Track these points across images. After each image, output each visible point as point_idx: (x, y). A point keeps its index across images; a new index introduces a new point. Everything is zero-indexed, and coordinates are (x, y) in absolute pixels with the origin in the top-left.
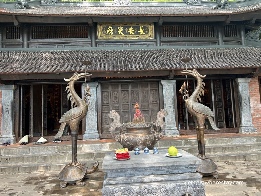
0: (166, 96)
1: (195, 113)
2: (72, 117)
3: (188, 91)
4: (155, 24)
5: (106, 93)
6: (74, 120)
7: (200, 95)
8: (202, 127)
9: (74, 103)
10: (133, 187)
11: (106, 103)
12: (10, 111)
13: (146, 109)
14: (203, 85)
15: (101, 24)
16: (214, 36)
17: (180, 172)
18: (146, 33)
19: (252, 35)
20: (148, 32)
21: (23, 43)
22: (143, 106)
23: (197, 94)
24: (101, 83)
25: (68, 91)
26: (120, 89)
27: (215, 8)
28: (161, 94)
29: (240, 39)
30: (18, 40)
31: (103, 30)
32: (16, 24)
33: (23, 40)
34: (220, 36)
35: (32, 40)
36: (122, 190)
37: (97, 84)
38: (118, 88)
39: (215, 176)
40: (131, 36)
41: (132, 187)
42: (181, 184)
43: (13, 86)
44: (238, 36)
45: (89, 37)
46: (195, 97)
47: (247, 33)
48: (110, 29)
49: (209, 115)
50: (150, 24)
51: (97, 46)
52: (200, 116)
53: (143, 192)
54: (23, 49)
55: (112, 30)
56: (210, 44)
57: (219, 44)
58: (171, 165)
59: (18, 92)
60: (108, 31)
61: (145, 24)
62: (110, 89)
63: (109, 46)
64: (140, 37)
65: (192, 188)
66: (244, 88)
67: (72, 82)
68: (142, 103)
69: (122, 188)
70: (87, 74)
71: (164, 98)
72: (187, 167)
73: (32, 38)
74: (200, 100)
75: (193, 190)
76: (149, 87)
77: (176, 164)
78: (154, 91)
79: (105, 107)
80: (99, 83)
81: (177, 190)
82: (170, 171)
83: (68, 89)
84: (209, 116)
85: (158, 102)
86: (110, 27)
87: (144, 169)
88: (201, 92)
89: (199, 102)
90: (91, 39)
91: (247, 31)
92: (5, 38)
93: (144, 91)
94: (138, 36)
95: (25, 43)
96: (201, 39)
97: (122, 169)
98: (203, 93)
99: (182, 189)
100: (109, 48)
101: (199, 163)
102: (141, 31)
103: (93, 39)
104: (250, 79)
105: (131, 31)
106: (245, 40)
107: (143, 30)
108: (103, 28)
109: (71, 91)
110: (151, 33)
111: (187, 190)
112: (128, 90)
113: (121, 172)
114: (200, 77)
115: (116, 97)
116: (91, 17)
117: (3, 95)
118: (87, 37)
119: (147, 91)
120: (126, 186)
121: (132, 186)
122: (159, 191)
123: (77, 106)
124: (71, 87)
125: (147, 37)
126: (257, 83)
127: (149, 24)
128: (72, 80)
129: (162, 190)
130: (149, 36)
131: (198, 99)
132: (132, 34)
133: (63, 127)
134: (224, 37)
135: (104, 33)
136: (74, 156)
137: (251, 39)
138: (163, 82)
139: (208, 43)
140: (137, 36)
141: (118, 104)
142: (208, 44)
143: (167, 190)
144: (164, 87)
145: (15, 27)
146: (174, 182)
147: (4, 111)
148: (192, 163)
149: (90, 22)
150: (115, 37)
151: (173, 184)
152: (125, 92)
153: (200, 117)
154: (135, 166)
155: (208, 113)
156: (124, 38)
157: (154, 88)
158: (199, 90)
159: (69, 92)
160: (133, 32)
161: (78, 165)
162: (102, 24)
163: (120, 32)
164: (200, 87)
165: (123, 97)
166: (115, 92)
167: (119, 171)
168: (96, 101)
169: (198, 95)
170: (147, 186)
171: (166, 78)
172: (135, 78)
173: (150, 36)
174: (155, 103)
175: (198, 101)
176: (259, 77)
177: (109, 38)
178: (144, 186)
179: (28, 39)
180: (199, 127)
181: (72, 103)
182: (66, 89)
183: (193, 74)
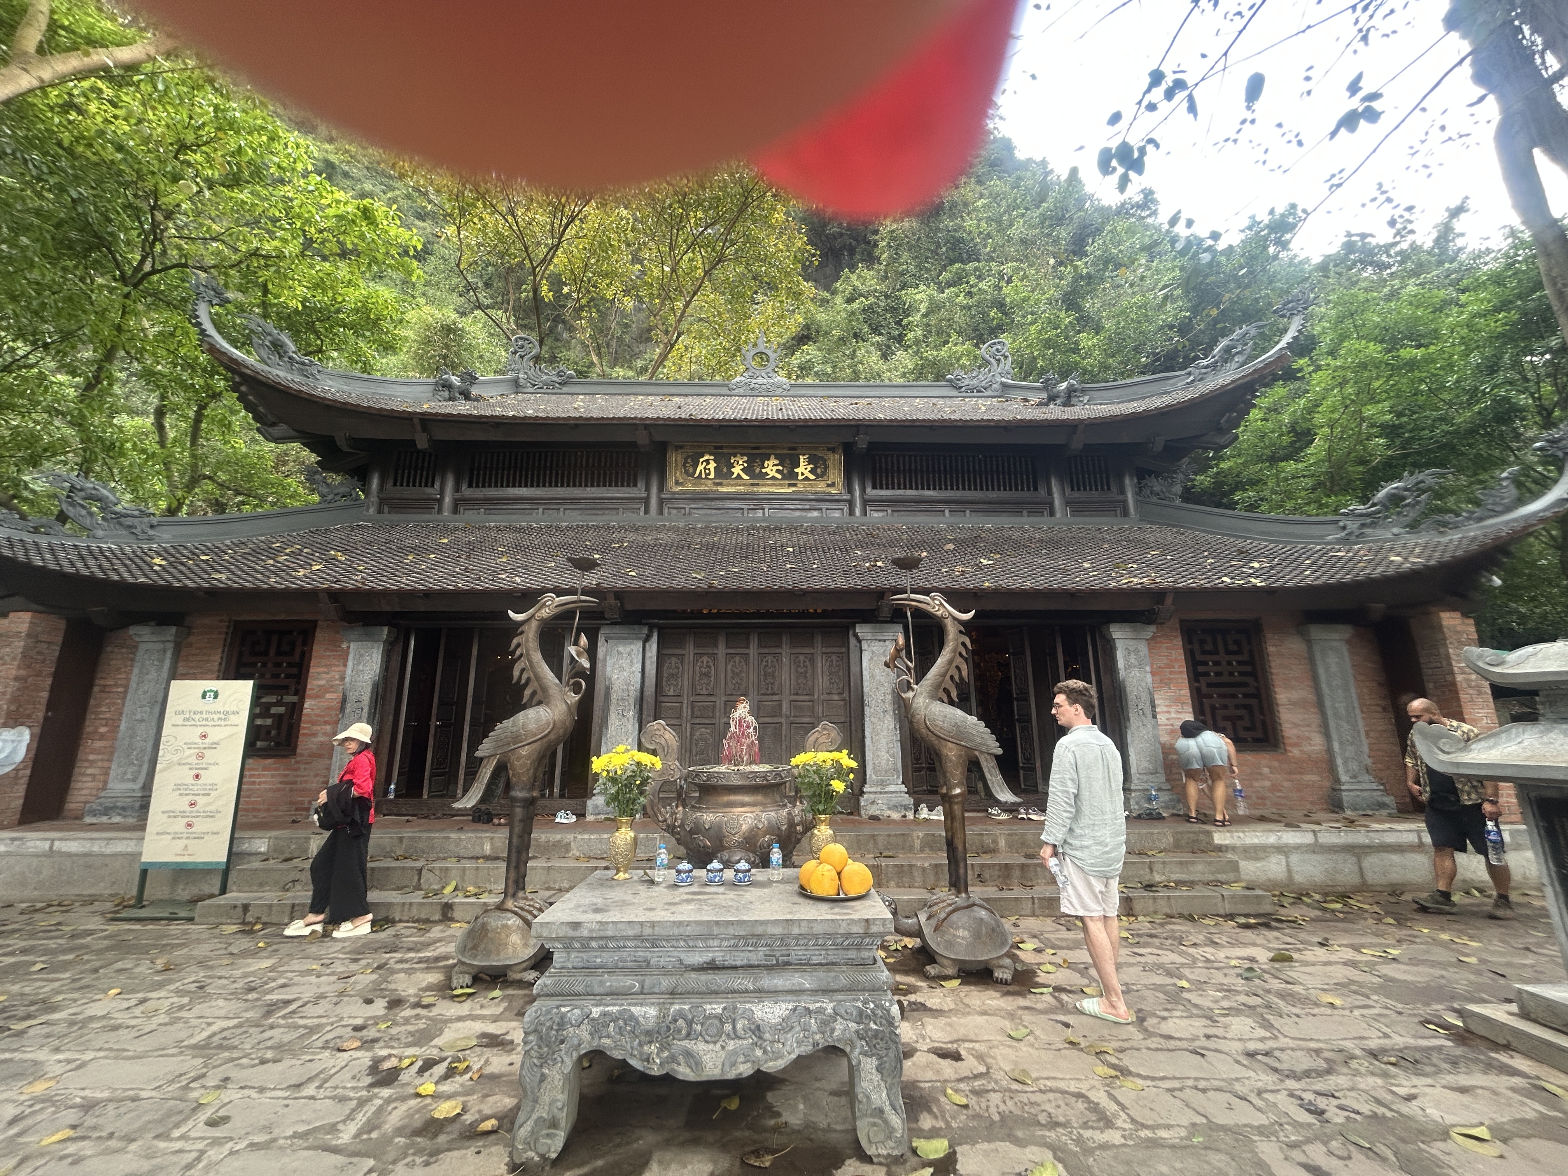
0: (873, 677)
1: (933, 739)
2: (516, 738)
3: (911, 665)
4: (848, 449)
5: (674, 660)
6: (524, 752)
7: (952, 677)
8: (958, 791)
9: (534, 693)
10: (636, 1010)
11: (671, 693)
12: (366, 710)
13: (805, 719)
14: (963, 644)
15: (677, 448)
16: (1036, 489)
17: (815, 960)
18: (817, 476)
19: (1157, 488)
20: (824, 474)
21: (440, 501)
22: (796, 707)
23: (944, 675)
24: (661, 630)
25: (518, 653)
26: (721, 650)
27: (1040, 404)
28: (854, 669)
29: (1121, 498)
30: (429, 490)
31: (684, 466)
32: (422, 442)
33: (442, 492)
34: (1055, 490)
35: (467, 492)
36: (593, 1019)
37: (645, 630)
38: (716, 646)
39: (998, 974)
40: (773, 485)
41: (633, 1009)
42: (812, 1007)
43: (386, 630)
44: (1114, 489)
45: (641, 485)
46: (937, 686)
47: (1144, 482)
48: (708, 462)
49: (984, 749)
50: (833, 450)
51: (666, 511)
52: (951, 750)
53: (669, 1029)
54: (439, 517)
55: (712, 465)
56: (1025, 513)
57: (1052, 514)
58: (777, 930)
59: (399, 649)
60: (700, 467)
61: (816, 449)
62: (690, 651)
63: (701, 512)
64: (800, 487)
65: (853, 1026)
66: (1133, 656)
67: (534, 624)
68: (793, 697)
69: (596, 1012)
70: (583, 598)
71: (865, 684)
72: (839, 941)
73: (470, 486)
74: (954, 695)
75: (857, 1032)
76: (819, 648)
77: (796, 931)
78: (834, 657)
79: (670, 708)
80: (651, 628)
81: (798, 1029)
82: (778, 954)
83: (518, 645)
84: (981, 752)
85: (846, 695)
86: (707, 457)
87: (682, 943)
88: (958, 668)
89: (951, 703)
90: (648, 489)
91: (1142, 475)
92: (390, 483)
93: (802, 658)
94: (795, 485)
95: (447, 499)
96: (992, 495)
97: (601, 938)
98: (965, 673)
99: (814, 1028)
100: (700, 516)
101: (882, 929)
102: (804, 469)
103: (654, 490)
104: (1153, 628)
105: (771, 468)
106: (1136, 502)
107: (809, 467)
108: (686, 459)
109: (528, 654)
110: (836, 475)
111: (833, 1030)
112: (746, 651)
113: (602, 948)
114: (955, 619)
115: (707, 675)
116: (646, 427)
117: (351, 657)
118: (635, 485)
119: (812, 661)
120: (614, 1005)
121: (635, 1005)
122: (728, 1027)
123: (540, 703)
124: (527, 641)
125: (821, 487)
126: (1178, 642)
127: (829, 449)
128: (533, 616)
129: (739, 1026)
130: (828, 486)
131: (946, 691)
132: (773, 478)
133: (486, 773)
134: (1068, 491)
135: (687, 472)
136: (512, 875)
137: (1155, 499)
138: (862, 630)
139: (1015, 508)
140: (790, 485)
141: (712, 699)
142: (1019, 513)
143: (758, 1027)
144: (865, 645)
145: (419, 451)
146: (789, 997)
147: (349, 708)
148: (855, 929)
149: (642, 439)
150: (720, 484)
151: (784, 1007)
152: (737, 658)
153: (951, 753)
154: (647, 931)
155: (978, 740)
156: (750, 489)
157: (831, 650)
158: (950, 662)
159: (521, 655)
160: (778, 471)
161: (522, 909)
162: (682, 447)
163: (737, 470)
164: (954, 651)
165: (730, 674)
166: (705, 659)
167: (594, 944)
168: (638, 686)
169: (948, 678)
170: (686, 1007)
171: (870, 617)
172: (768, 615)
173: (833, 485)
174: (836, 697)
175: (946, 699)
176: (1182, 621)
177: (703, 488)
178: (677, 1007)
179: (457, 489)
180: (950, 789)
181: (527, 692)
182: (513, 646)
183: (929, 609)
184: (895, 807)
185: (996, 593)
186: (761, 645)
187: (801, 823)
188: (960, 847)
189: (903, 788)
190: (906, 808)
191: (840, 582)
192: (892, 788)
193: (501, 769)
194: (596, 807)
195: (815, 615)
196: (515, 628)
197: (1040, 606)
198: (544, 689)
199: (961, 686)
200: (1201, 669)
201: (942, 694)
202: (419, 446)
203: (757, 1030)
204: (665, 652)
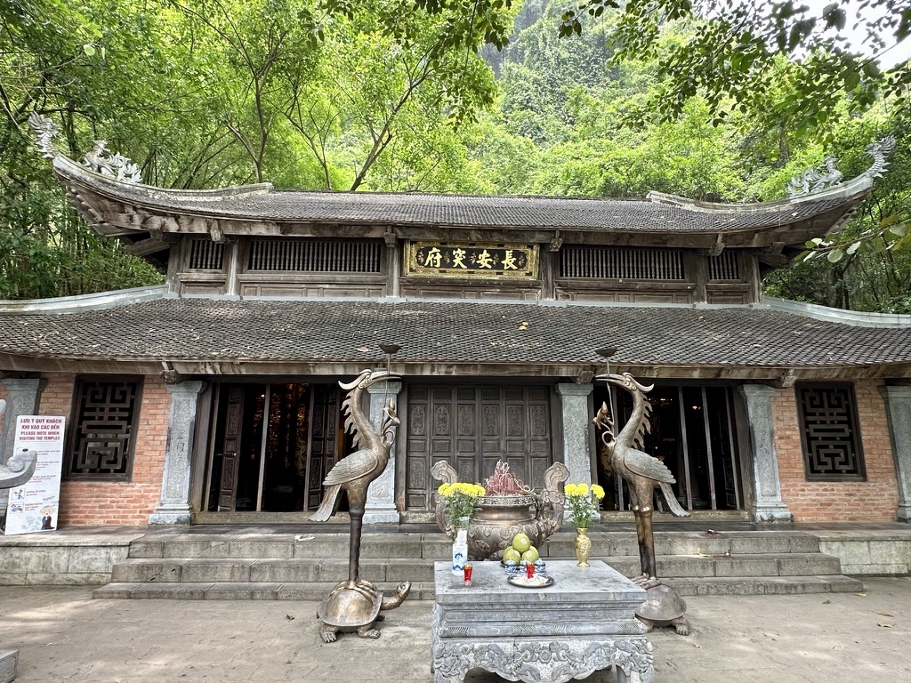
1: (630, 474)
2: (354, 473)
3: (612, 423)
4: (542, 247)
5: (419, 408)
6: (359, 482)
8: (647, 509)
9: (359, 440)
10: (500, 645)
11: (417, 433)
12: (186, 445)
13: (518, 454)
14: (647, 408)
15: (413, 243)
16: (683, 278)
18: (519, 267)
20: (524, 265)
21: (226, 282)
23: (635, 430)
24: (409, 385)
25: (347, 411)
26: (454, 401)
28: (555, 417)
29: (748, 285)
31: (417, 257)
32: (216, 236)
35: (248, 276)
36: (476, 650)
37: (400, 387)
38: (450, 398)
39: (680, 628)
40: (485, 273)
41: (498, 644)
42: (602, 643)
43: (200, 384)
44: (742, 278)
45: (383, 271)
46: (630, 438)
48: (435, 254)
49: (664, 480)
50: (531, 247)
51: (402, 292)
52: (642, 481)
53: (520, 655)
55: (439, 257)
56: (675, 296)
59: (209, 398)
60: (429, 258)
61: (518, 245)
62: (431, 401)
64: (506, 275)
65: (626, 654)
66: (760, 409)
67: (357, 390)
68: (508, 438)
69: (477, 646)
70: (391, 373)
73: (249, 269)
75: (628, 657)
76: (527, 399)
78: (539, 408)
79: (417, 444)
80: (404, 384)
81: (594, 655)
83: (347, 406)
84: (663, 482)
85: (548, 435)
86: (435, 250)
88: (644, 425)
93: (514, 408)
94: (501, 274)
95: (232, 280)
99: (604, 655)
102: (509, 261)
103: (395, 275)
107: (513, 260)
108: (418, 252)
109: (354, 413)
110: (532, 266)
111: (615, 656)
112: (473, 402)
114: (640, 391)
115: (444, 420)
117: (172, 404)
118: (379, 270)
119: (522, 409)
120: (486, 642)
121: (499, 642)
122: (554, 655)
123: (365, 448)
124: (353, 403)
125: (521, 276)
126: (793, 398)
127: (528, 246)
128: (356, 386)
129: (561, 654)
130: (527, 274)
131: (636, 441)
132: (485, 268)
133: (333, 497)
134: (707, 280)
135: (419, 262)
140: (498, 273)
143: (571, 655)
144: (564, 399)
146: (587, 638)
147: (173, 443)
150: (444, 272)
151: (585, 642)
152: (466, 408)
153: (642, 484)
155: (660, 474)
156: (467, 276)
158: (639, 421)
159: (349, 414)
160: (489, 263)
162: (415, 243)
163: (457, 261)
164: (641, 413)
166: (442, 408)
169: (637, 431)
170: (529, 643)
173: (530, 274)
174: (540, 438)
175: (636, 446)
178: (523, 643)
179: (240, 271)
180: (641, 508)
181: (355, 439)
182: (343, 407)
183: (623, 384)
188: (650, 547)
198: (367, 438)
200: (810, 418)
201: (633, 443)
203: (569, 655)
204: (412, 402)
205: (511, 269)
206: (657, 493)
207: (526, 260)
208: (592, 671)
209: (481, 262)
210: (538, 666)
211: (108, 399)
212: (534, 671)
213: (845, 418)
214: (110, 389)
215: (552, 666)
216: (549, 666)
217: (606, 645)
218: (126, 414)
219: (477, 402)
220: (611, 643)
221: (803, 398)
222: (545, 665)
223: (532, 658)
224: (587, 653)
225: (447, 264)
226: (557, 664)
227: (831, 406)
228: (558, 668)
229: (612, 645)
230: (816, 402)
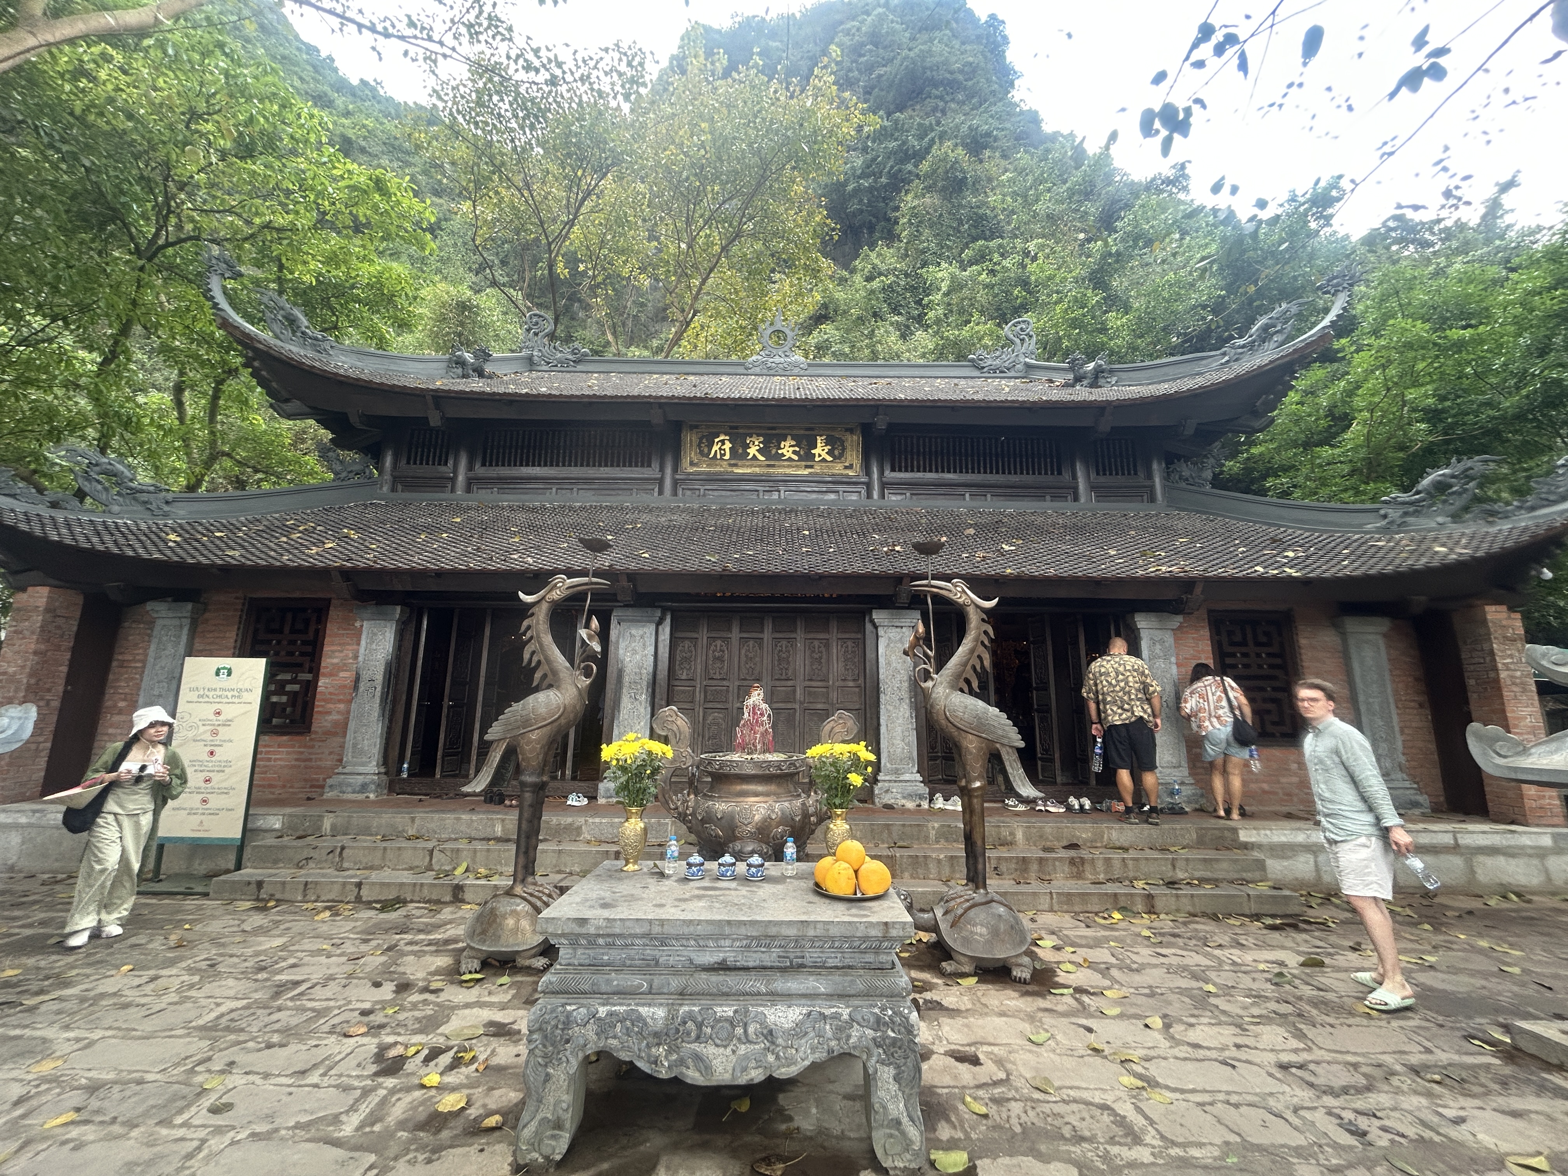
0: (889, 664)
1: (953, 730)
2: (526, 722)
3: (931, 654)
4: (866, 430)
5: (687, 643)
6: (534, 736)
7: (974, 668)
8: (978, 784)
9: (545, 676)
10: (644, 1011)
11: (684, 677)
12: (379, 689)
13: (819, 706)
14: (986, 632)
15: (693, 427)
16: (1060, 473)
17: (831, 963)
18: (835, 457)
19: (1186, 473)
20: (841, 455)
21: (454, 480)
22: (810, 693)
23: (965, 665)
24: (674, 612)
25: (528, 635)
26: (735, 634)
27: (1066, 385)
28: (870, 655)
29: (1148, 483)
30: (442, 469)
31: (699, 446)
32: (435, 420)
33: (455, 471)
34: (1079, 474)
35: (480, 471)
36: (600, 1019)
37: (658, 613)
38: (729, 630)
39: (1016, 973)
40: (789, 467)
41: (641, 1009)
42: (827, 1012)
43: (398, 609)
44: (1141, 474)
45: (655, 465)
46: (957, 676)
47: (1172, 467)
48: (723, 442)
49: (1005, 741)
50: (851, 431)
51: (680, 492)
52: (971, 742)
53: (678, 1031)
54: (452, 496)
55: (728, 446)
56: (1048, 498)
57: (1076, 499)
58: (792, 932)
59: (412, 627)
60: (715, 448)
61: (833, 429)
62: (703, 635)
63: (716, 493)
64: (817, 469)
65: (870, 1033)
66: (1158, 646)
67: (545, 606)
68: (808, 683)
69: (602, 1011)
70: (595, 580)
71: (881, 671)
72: (857, 944)
73: (484, 465)
74: (975, 684)
75: (874, 1039)
76: (834, 635)
77: (811, 933)
78: (850, 643)
79: (683, 692)
80: (664, 610)
81: (812, 1034)
82: (792, 956)
84: (1003, 745)
85: (861, 681)
86: (722, 437)
87: (692, 943)
88: (979, 657)
89: (971, 692)
90: (662, 470)
91: (1170, 459)
92: (404, 461)
93: (816, 643)
94: (811, 467)
95: (461, 478)
96: (1014, 479)
97: (609, 935)
99: (829, 1034)
100: (715, 498)
101: (901, 934)
102: (820, 450)
103: (669, 471)
104: (1180, 618)
105: (787, 449)
106: (1164, 487)
107: (827, 449)
108: (701, 439)
110: (854, 457)
111: (849, 1037)
112: (760, 636)
113: (608, 945)
114: (977, 606)
115: (720, 659)
116: (661, 405)
117: (364, 637)
118: (649, 466)
119: (827, 646)
120: (621, 1004)
121: (643, 1005)
122: (739, 1031)
123: (550, 686)
124: (538, 623)
125: (838, 468)
126: (1206, 633)
127: (847, 430)
128: (543, 598)
129: (751, 1029)
130: (846, 468)
131: (968, 682)
132: (790, 459)
133: (495, 757)
134: (1093, 475)
135: (702, 453)
136: (522, 860)
137: (1183, 485)
138: (878, 616)
139: (1037, 492)
140: (807, 467)
141: (725, 683)
142: (1042, 497)
143: (771, 1032)
144: (881, 632)
145: (432, 429)
146: (803, 1001)
147: (362, 688)
148: (874, 932)
149: (657, 418)
150: (735, 465)
151: (797, 1011)
152: (751, 643)
153: (971, 745)
154: (656, 929)
155: (1000, 732)
156: (765, 470)
157: (847, 636)
158: (972, 651)
160: (794, 452)
161: (531, 895)
162: (696, 427)
163: (752, 451)
164: (976, 640)
165: (743, 659)
166: (719, 643)
167: (601, 941)
168: (651, 669)
169: (969, 667)
170: (696, 1009)
171: (887, 603)
172: (783, 599)
173: (850, 467)
174: (851, 684)
175: (966, 689)
176: (1210, 612)
177: (718, 469)
178: (686, 1008)
179: (470, 467)
180: (969, 782)
181: (538, 675)
182: (523, 628)
183: (951, 596)
184: (909, 796)
185: (1018, 580)
186: (775, 630)
187: (815, 814)
188: (979, 843)
189: (919, 777)
190: (921, 797)
191: (858, 567)
192: (907, 777)
193: (511, 753)
194: (608, 790)
195: (830, 600)
196: (525, 610)
197: (1062, 593)
198: (555, 673)
199: (982, 676)
200: (1229, 661)
201: (963, 685)
202: (432, 424)
203: (769, 1034)
204: (679, 635)
205: (824, 460)
206: (995, 759)
207: (844, 449)
208: (807, 1063)
209: (784, 451)
210: (709, 1050)
211: (287, 630)
212: (701, 1060)
213: (1278, 661)
214: (289, 616)
215: (734, 1052)
216: (729, 1051)
217: (836, 1016)
218: (309, 649)
219: (767, 635)
220: (845, 1013)
221: (1218, 633)
222: (721, 1050)
223: (698, 1037)
224: (798, 1032)
225: (739, 454)
226: (743, 1049)
227: (1258, 644)
228: (746, 1057)
229: (845, 1017)
230: (1238, 638)
